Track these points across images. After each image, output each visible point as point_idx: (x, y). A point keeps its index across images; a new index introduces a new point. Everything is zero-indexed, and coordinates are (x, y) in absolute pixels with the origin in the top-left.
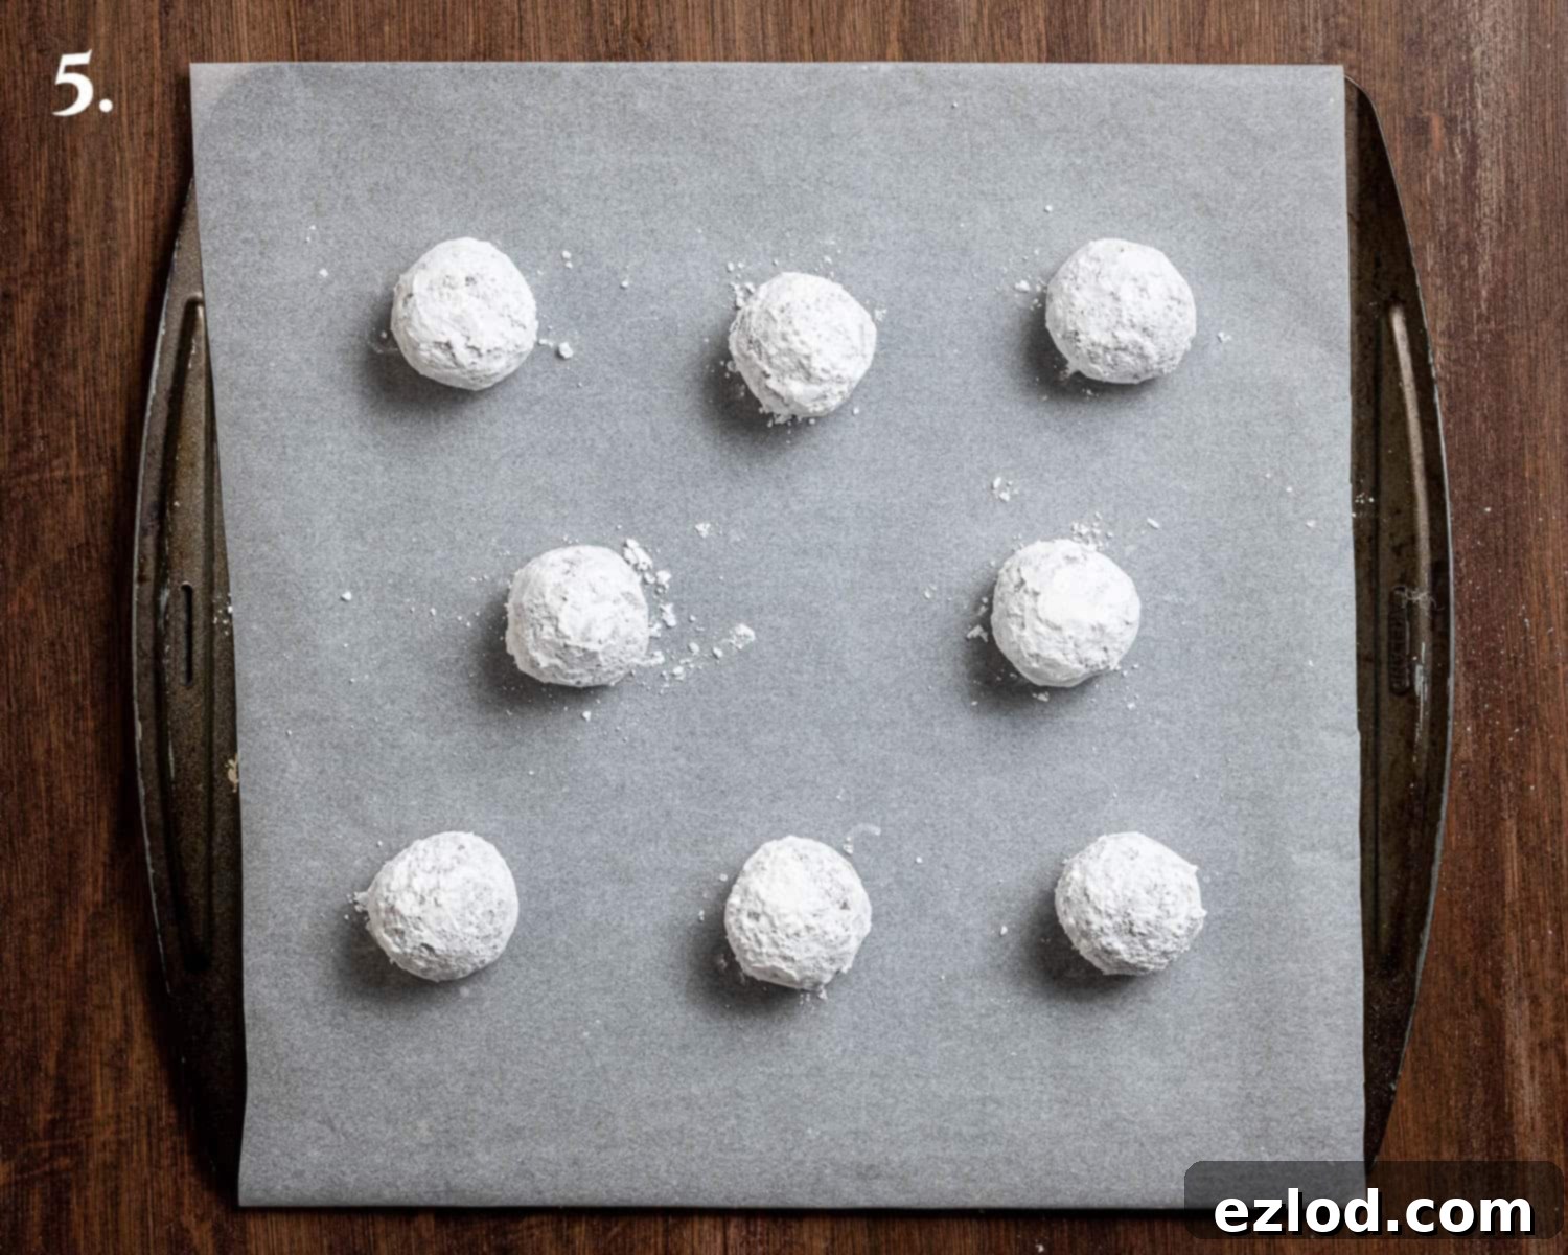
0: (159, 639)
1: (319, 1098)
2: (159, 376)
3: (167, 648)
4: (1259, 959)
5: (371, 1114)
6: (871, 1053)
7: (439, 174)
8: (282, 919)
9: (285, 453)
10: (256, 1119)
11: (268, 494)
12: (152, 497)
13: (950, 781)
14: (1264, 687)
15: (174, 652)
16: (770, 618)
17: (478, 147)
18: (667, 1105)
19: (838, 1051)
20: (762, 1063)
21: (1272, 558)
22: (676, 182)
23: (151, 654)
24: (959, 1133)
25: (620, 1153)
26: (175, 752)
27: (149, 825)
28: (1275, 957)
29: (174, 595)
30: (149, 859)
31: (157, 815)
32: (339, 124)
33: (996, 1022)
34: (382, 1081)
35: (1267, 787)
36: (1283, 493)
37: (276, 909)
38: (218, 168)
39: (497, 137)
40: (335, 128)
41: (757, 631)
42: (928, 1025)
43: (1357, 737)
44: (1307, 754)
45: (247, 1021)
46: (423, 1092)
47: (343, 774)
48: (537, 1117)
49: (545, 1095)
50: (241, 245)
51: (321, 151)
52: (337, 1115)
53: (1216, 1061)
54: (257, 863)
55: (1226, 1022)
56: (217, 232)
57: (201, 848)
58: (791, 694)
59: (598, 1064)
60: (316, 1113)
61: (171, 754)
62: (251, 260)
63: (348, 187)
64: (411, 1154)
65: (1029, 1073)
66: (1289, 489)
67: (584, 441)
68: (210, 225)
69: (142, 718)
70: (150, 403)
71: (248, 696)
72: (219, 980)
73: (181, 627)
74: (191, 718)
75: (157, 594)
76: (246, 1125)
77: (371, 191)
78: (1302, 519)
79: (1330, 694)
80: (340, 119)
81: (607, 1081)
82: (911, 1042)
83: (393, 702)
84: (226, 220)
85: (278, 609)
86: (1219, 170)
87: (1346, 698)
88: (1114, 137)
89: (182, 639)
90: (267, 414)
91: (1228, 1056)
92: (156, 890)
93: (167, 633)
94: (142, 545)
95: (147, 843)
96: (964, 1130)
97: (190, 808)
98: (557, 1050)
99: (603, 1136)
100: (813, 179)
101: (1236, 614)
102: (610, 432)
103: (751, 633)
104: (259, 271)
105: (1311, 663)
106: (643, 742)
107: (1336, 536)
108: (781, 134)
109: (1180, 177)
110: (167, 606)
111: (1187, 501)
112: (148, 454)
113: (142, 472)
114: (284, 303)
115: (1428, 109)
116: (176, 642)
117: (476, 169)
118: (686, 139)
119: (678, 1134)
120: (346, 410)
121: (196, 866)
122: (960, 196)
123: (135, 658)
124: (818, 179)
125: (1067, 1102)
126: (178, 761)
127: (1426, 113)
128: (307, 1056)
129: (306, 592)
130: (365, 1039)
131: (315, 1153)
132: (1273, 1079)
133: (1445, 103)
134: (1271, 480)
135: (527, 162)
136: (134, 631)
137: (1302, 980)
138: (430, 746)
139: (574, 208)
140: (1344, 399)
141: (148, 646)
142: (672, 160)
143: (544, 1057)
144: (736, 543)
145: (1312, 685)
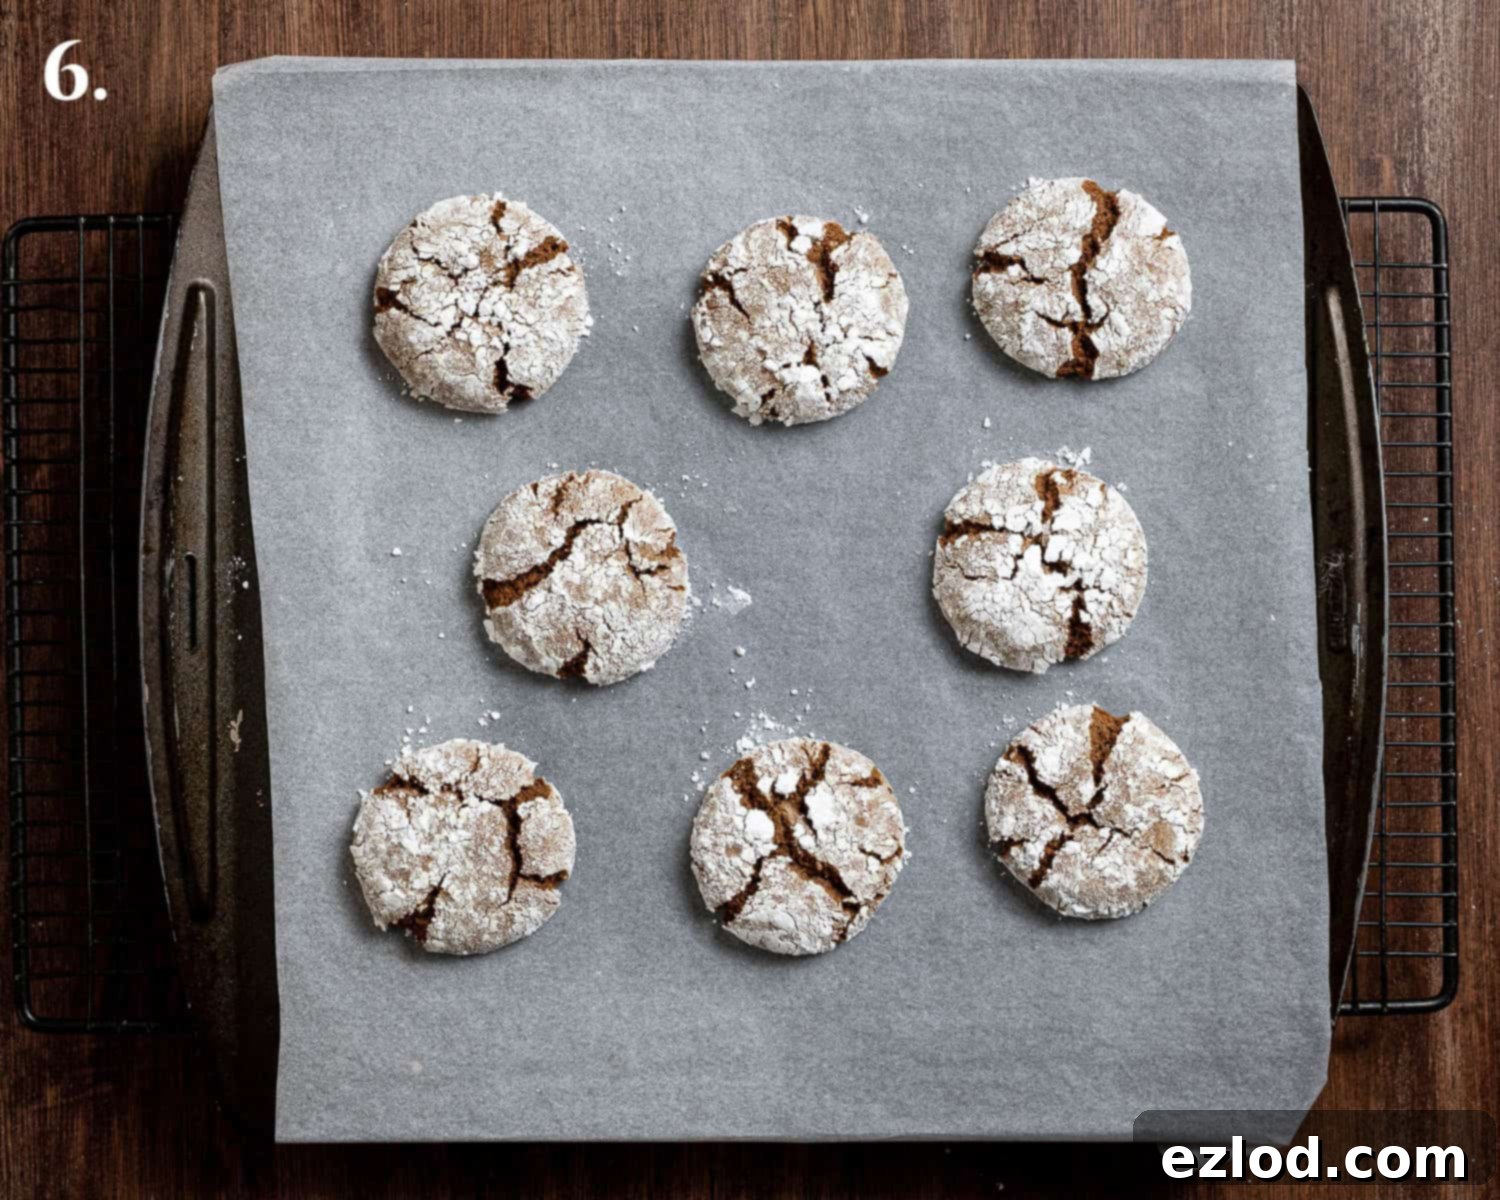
0: (165, 605)
1: (349, 1036)
2: (163, 357)
3: (172, 615)
4: (1228, 893)
5: (397, 1050)
6: (866, 986)
7: (448, 174)
8: (311, 870)
9: (308, 436)
10: (289, 1057)
11: (292, 475)
12: (158, 472)
13: (937, 732)
14: (1229, 640)
15: (179, 618)
16: (766, 583)
17: (484, 149)
18: (675, 1038)
19: (836, 984)
20: (764, 997)
21: (1235, 520)
22: (671, 178)
23: (156, 620)
24: (950, 1060)
25: (632, 1083)
26: (180, 714)
27: (156, 783)
28: (1243, 891)
29: (178, 565)
30: (156, 815)
31: (163, 774)
32: (354, 129)
33: (983, 956)
34: (407, 1020)
35: (1234, 733)
36: (1245, 459)
37: (305, 861)
38: (241, 172)
39: (503, 139)
40: (350, 132)
41: (753, 595)
42: (920, 960)
43: (1319, 687)
44: (1272, 703)
45: (279, 966)
46: (447, 1030)
47: (367, 734)
48: (553, 1051)
49: (561, 1030)
50: (264, 243)
51: (336, 154)
52: (365, 1052)
53: (1190, 988)
54: (287, 819)
55: (1198, 953)
56: (242, 231)
57: (205, 803)
58: (786, 653)
59: (610, 1001)
60: (346, 1050)
61: (176, 715)
62: (274, 256)
63: (363, 187)
64: (437, 1087)
65: (1014, 1003)
66: (1250, 456)
67: (588, 422)
68: (234, 225)
69: (147, 681)
70: (154, 382)
71: (275, 663)
72: (223, 929)
73: (185, 596)
74: (195, 681)
75: (162, 562)
76: (281, 1062)
77: (384, 190)
78: (1263, 483)
79: (1292, 646)
80: (354, 123)
81: (619, 1016)
82: (904, 976)
83: (412, 667)
84: (250, 220)
85: (304, 581)
86: (1180, 160)
87: (1308, 650)
88: (1081, 131)
89: (185, 605)
90: (291, 400)
91: (1201, 985)
92: (163, 844)
93: (172, 601)
94: (148, 518)
95: (154, 800)
96: (955, 1056)
97: (195, 766)
98: (572, 987)
99: (616, 1067)
100: (800, 174)
101: (1202, 573)
102: (613, 412)
103: (748, 598)
104: (282, 266)
105: (1273, 618)
106: (648, 701)
107: (1296, 499)
108: (769, 132)
109: (1143, 167)
110: (172, 576)
111: (1155, 469)
112: (153, 431)
113: (147, 448)
114: (304, 297)
115: (1380, 151)
116: (180, 609)
117: (483, 168)
118: (680, 138)
119: (687, 1065)
120: (365, 395)
121: (201, 821)
122: (937, 186)
123: (141, 624)
124: (805, 174)
125: (1050, 1029)
126: (182, 721)
127: (1378, 156)
128: (337, 997)
129: (329, 565)
130: (392, 981)
131: (347, 1087)
132: (1243, 1005)
133: (1395, 147)
134: (1233, 448)
135: (531, 162)
136: (141, 599)
137: (1269, 912)
138: (448, 707)
139: (575, 204)
140: (1300, 371)
141: (154, 612)
142: (667, 157)
143: (560, 994)
144: (732, 514)
145: (1274, 638)
